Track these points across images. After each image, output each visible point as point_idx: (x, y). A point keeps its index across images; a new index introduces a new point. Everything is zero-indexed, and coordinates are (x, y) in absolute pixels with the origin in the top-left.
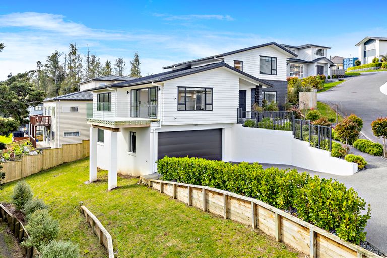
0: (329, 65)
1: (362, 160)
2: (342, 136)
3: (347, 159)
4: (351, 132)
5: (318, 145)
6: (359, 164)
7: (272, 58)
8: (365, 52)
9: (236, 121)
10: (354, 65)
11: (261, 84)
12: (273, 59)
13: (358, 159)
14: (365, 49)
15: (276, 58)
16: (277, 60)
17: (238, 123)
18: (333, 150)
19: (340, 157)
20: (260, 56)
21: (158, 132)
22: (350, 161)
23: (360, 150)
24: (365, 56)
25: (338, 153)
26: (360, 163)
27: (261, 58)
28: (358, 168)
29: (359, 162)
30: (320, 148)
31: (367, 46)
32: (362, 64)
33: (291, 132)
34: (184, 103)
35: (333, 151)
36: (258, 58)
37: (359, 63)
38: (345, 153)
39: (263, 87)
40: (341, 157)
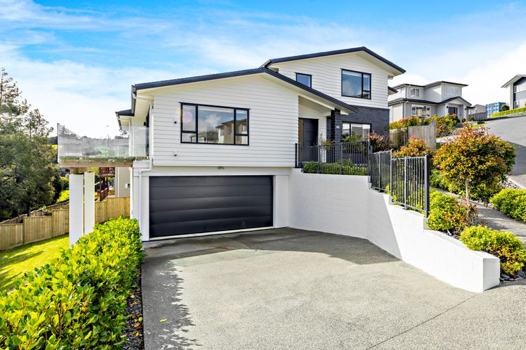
0: (465, 107)
1: (515, 246)
2: (455, 176)
3: (465, 241)
4: (481, 163)
5: (405, 201)
6: (503, 259)
7: (363, 73)
8: (514, 95)
9: (294, 165)
10: (500, 111)
11: (338, 107)
12: (365, 76)
13: (502, 242)
14: (514, 90)
15: (370, 75)
16: (372, 78)
17: (296, 167)
18: (435, 212)
19: (451, 230)
20: (343, 70)
21: (150, 177)
22: (475, 247)
23: (508, 215)
24: (514, 99)
25: (444, 221)
26: (508, 255)
27: (344, 73)
28: (502, 272)
29: (505, 251)
30: (408, 209)
31: (517, 86)
32: (511, 108)
33: (366, 178)
34: (194, 130)
35: (432, 216)
36: (339, 72)
37: (507, 108)
38: (462, 224)
39: (342, 113)
40: (453, 231)
